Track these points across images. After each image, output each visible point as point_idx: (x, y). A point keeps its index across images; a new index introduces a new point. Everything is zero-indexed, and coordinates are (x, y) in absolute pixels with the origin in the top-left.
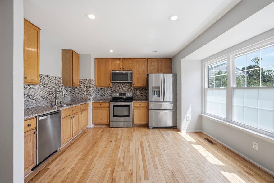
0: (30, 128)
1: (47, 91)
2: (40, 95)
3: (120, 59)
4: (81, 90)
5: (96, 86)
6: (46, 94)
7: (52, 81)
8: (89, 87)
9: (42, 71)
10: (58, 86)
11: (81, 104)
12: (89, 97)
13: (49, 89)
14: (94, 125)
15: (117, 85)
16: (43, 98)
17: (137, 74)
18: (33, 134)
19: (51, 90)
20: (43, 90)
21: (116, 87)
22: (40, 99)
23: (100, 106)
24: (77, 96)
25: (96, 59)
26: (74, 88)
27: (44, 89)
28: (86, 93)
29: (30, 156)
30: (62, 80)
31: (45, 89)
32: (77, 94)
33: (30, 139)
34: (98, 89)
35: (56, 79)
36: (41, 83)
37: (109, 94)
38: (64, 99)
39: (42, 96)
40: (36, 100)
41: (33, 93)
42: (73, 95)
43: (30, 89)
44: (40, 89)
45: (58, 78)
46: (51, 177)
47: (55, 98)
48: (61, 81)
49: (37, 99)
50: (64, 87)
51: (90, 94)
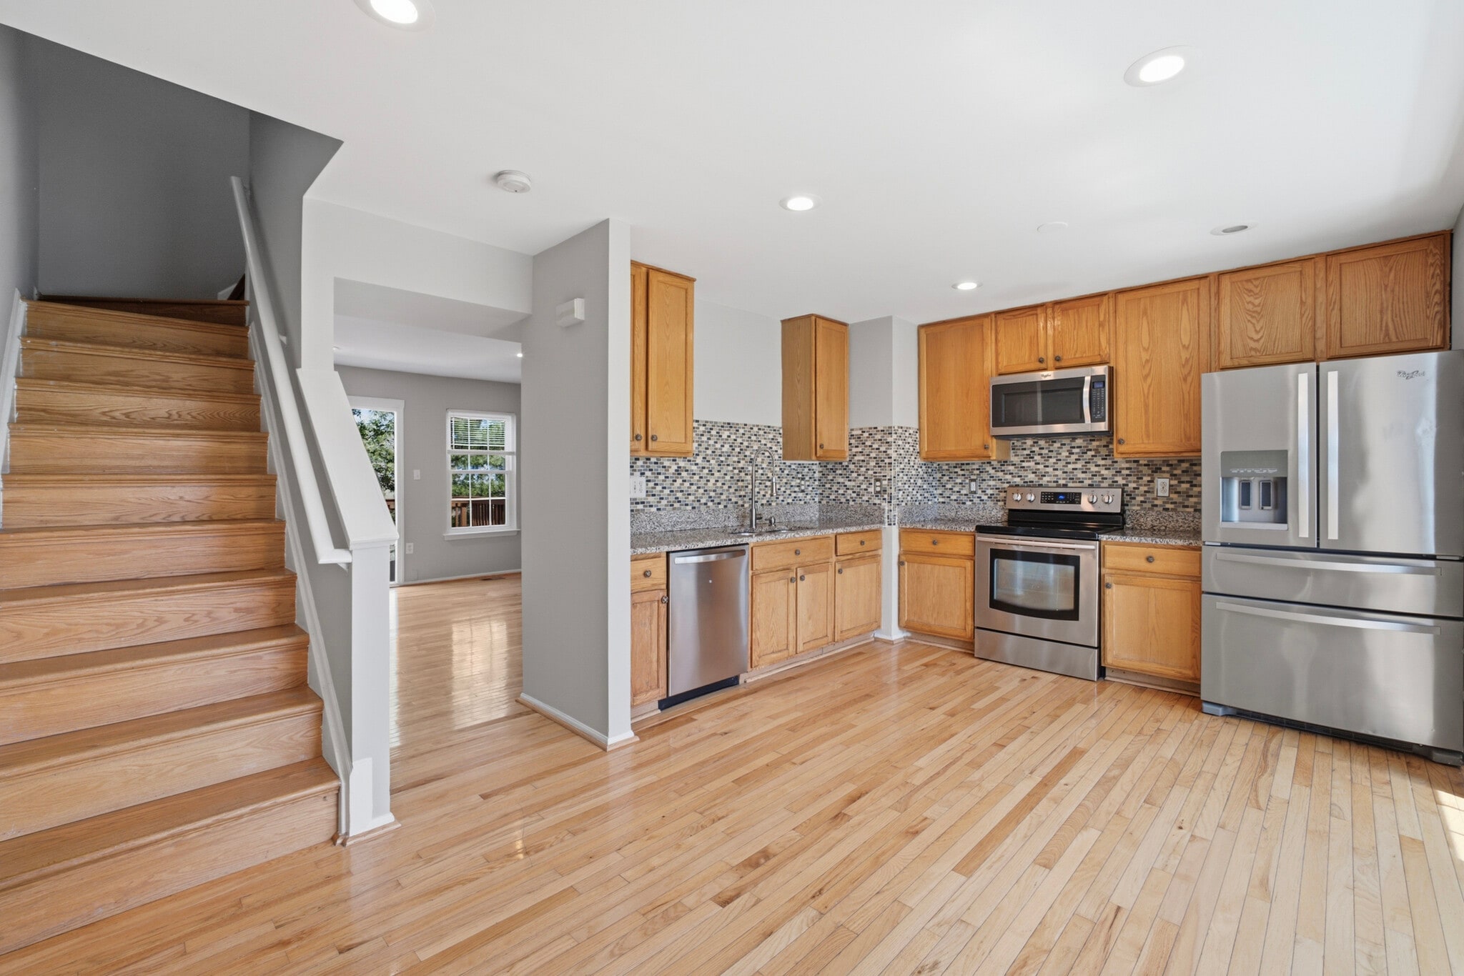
0: (647, 583)
1: (728, 478)
2: (705, 491)
3: (1039, 311)
4: (854, 475)
5: (924, 455)
6: (725, 487)
7: (746, 444)
8: (887, 461)
9: (702, 411)
10: (767, 460)
11: (840, 530)
12: (885, 505)
13: (736, 471)
14: (909, 634)
15: (1036, 449)
16: (717, 501)
17: (1146, 377)
18: (658, 601)
19: (742, 474)
20: (717, 474)
21: (1030, 457)
22: (706, 504)
23: (930, 548)
24: (843, 500)
25: (923, 331)
26: (832, 465)
27: (719, 471)
28: (875, 486)
29: (651, 662)
30: (784, 436)
31: (723, 472)
32: (841, 492)
33: (651, 616)
34: (940, 469)
35: (761, 432)
36: (709, 452)
37: (989, 492)
38: (790, 509)
39: (712, 494)
40: (694, 508)
41: (687, 484)
42: (826, 494)
43: (678, 472)
44: (706, 471)
45: (767, 430)
46: (689, 740)
47: (751, 499)
48: (780, 440)
49: (696, 504)
50: (793, 463)
51: (889, 491)
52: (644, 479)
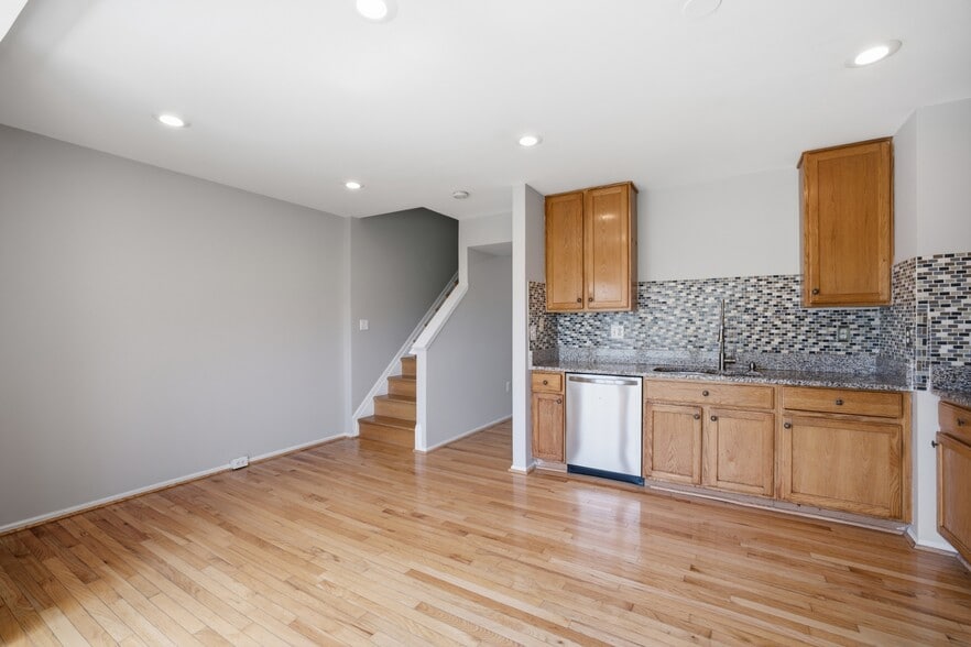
0: (545, 388)
1: (714, 326)
2: (685, 336)
4: (896, 323)
7: (739, 295)
16: (699, 344)
18: (556, 401)
19: (734, 323)
20: (699, 323)
22: (685, 347)
24: (891, 353)
26: (885, 311)
27: (702, 321)
28: (906, 337)
29: (553, 437)
30: (806, 284)
32: (889, 343)
38: (812, 358)
41: (664, 331)
50: (823, 310)
52: (622, 327)
